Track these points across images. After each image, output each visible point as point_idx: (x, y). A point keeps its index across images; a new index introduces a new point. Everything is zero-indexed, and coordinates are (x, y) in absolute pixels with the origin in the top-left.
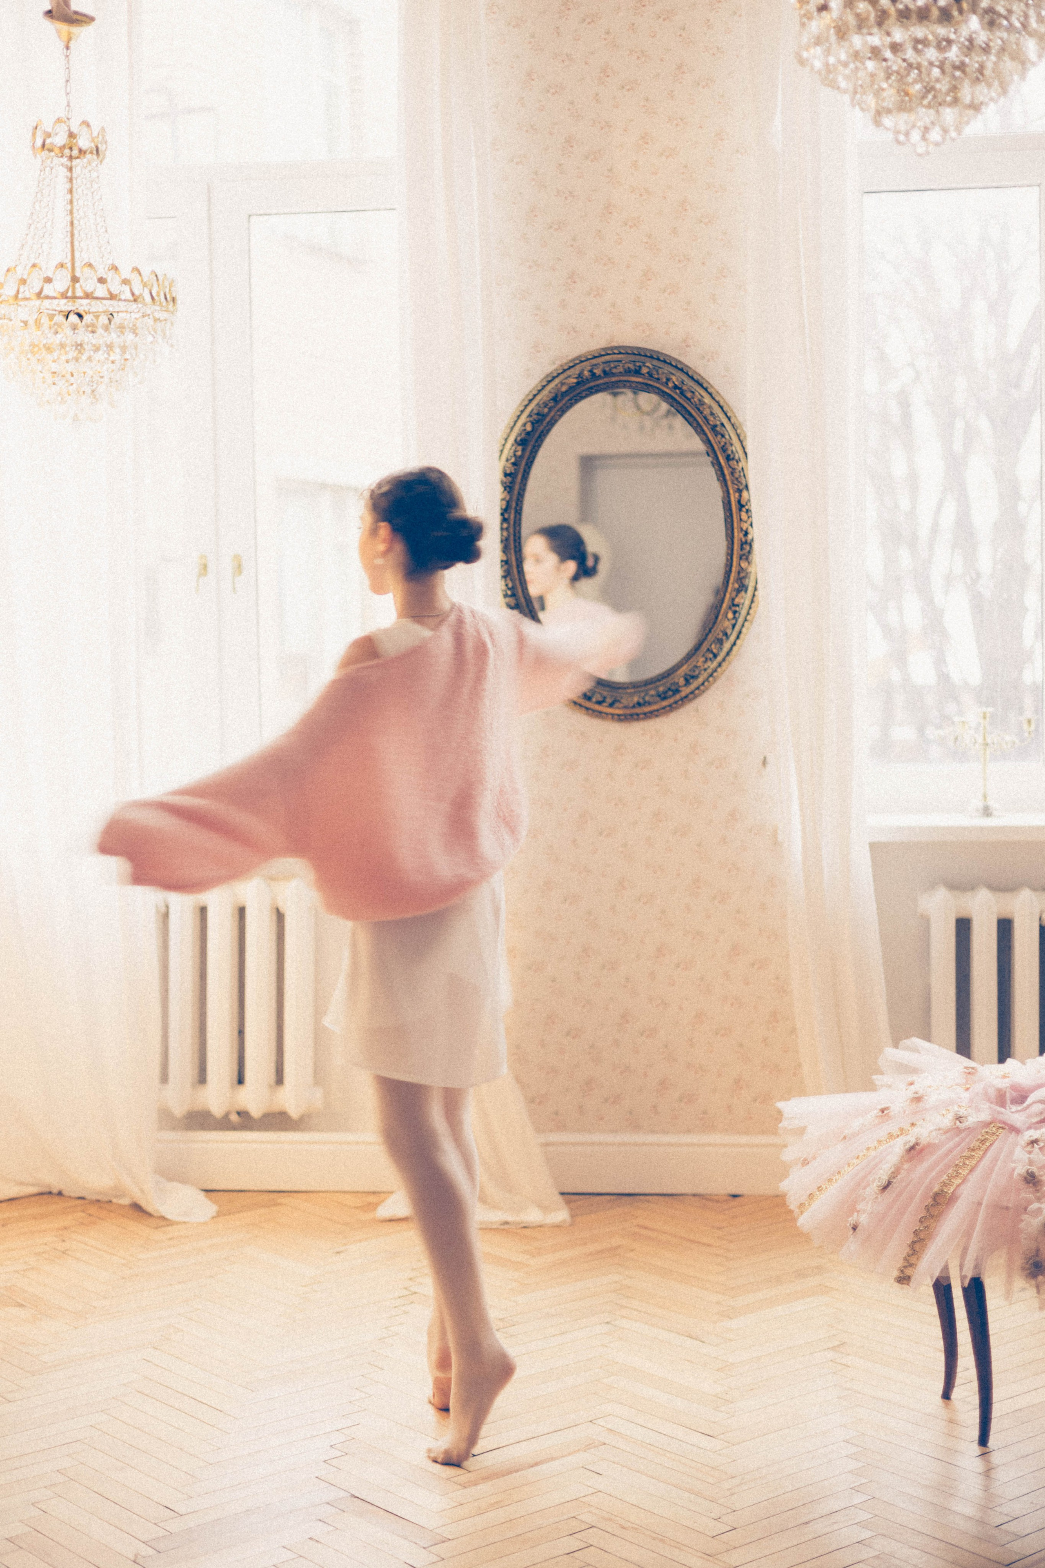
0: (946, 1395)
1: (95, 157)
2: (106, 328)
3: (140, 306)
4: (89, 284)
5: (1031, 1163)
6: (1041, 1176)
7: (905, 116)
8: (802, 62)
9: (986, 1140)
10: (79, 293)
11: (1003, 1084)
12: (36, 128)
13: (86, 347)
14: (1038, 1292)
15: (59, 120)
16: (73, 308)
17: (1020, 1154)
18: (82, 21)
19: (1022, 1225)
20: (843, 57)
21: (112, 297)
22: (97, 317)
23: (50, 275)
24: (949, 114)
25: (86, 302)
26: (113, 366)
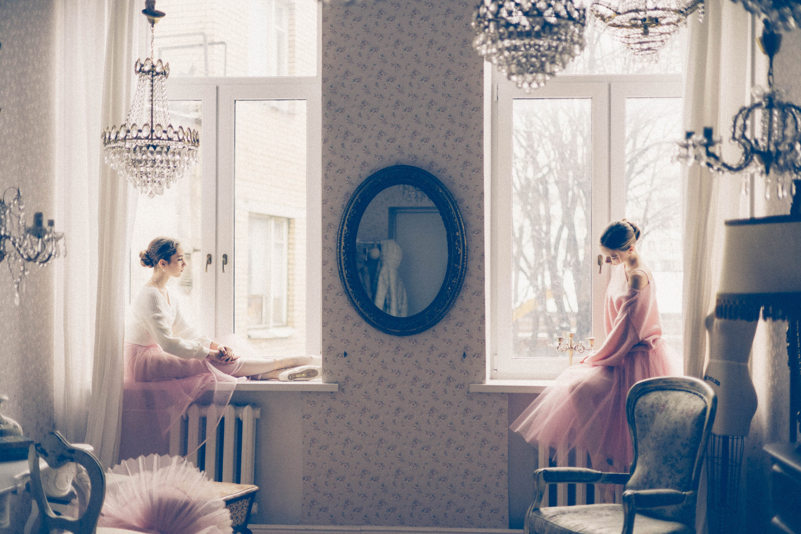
1: (164, 75)
2: (166, 153)
3: (182, 143)
4: (158, 133)
7: (520, 78)
10: (154, 137)
12: (137, 62)
13: (156, 161)
15: (148, 59)
16: (151, 144)
18: (160, 15)
20: (494, 50)
21: (170, 139)
22: (162, 148)
23: (141, 129)
24: (540, 76)
25: (157, 141)
26: (169, 170)
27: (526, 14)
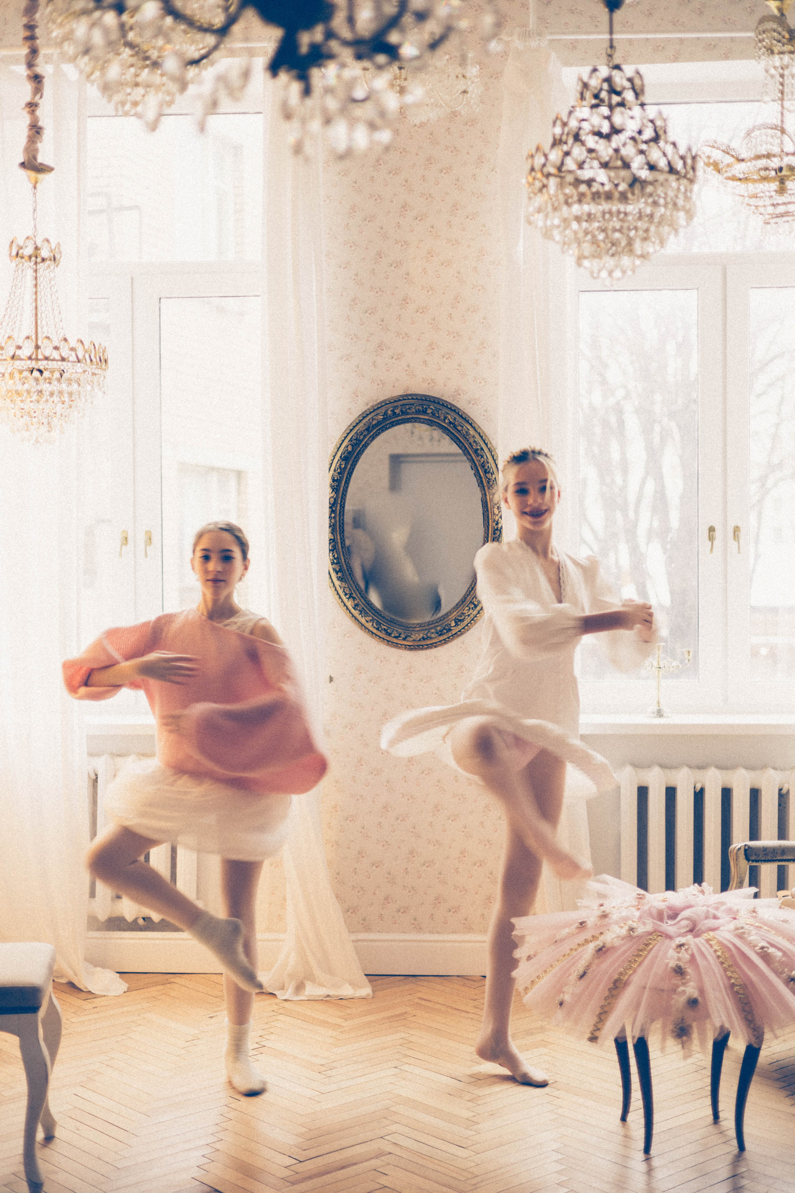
0: (624, 1119)
1: (53, 262)
2: (59, 380)
3: (83, 365)
4: (47, 350)
5: (679, 959)
6: (685, 968)
7: (596, 262)
8: (530, 223)
9: (650, 944)
10: (40, 357)
11: (662, 906)
12: (12, 242)
13: (44, 393)
14: (683, 1047)
15: (28, 237)
16: (36, 367)
17: (672, 953)
18: (45, 170)
19: (673, 1002)
20: (556, 222)
21: (63, 359)
22: (52, 372)
23: (21, 345)
24: (626, 260)
25: (45, 362)
26: (63, 406)
27: (605, 165)
